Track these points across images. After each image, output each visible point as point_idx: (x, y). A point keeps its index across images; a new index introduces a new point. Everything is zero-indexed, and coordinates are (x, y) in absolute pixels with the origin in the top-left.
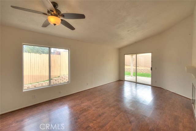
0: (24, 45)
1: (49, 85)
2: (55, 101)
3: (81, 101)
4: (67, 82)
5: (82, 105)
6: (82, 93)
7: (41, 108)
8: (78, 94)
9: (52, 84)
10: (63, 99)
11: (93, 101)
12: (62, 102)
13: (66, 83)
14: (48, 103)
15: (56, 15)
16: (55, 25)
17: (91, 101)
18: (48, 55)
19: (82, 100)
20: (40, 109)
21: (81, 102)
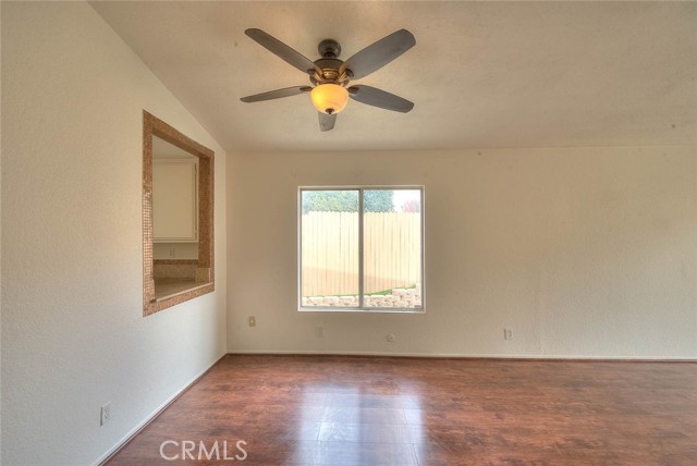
0: (303, 192)
1: (360, 307)
2: (372, 362)
3: (454, 399)
4: (417, 308)
5: (450, 415)
6: (474, 364)
7: (329, 368)
8: (458, 363)
9: (368, 303)
10: (396, 364)
11: (510, 420)
12: (389, 375)
13: (412, 309)
14: (351, 361)
15: (334, 80)
16: (330, 111)
17: (499, 417)
18: (357, 214)
19: (458, 396)
20: (326, 371)
21: (451, 402)
